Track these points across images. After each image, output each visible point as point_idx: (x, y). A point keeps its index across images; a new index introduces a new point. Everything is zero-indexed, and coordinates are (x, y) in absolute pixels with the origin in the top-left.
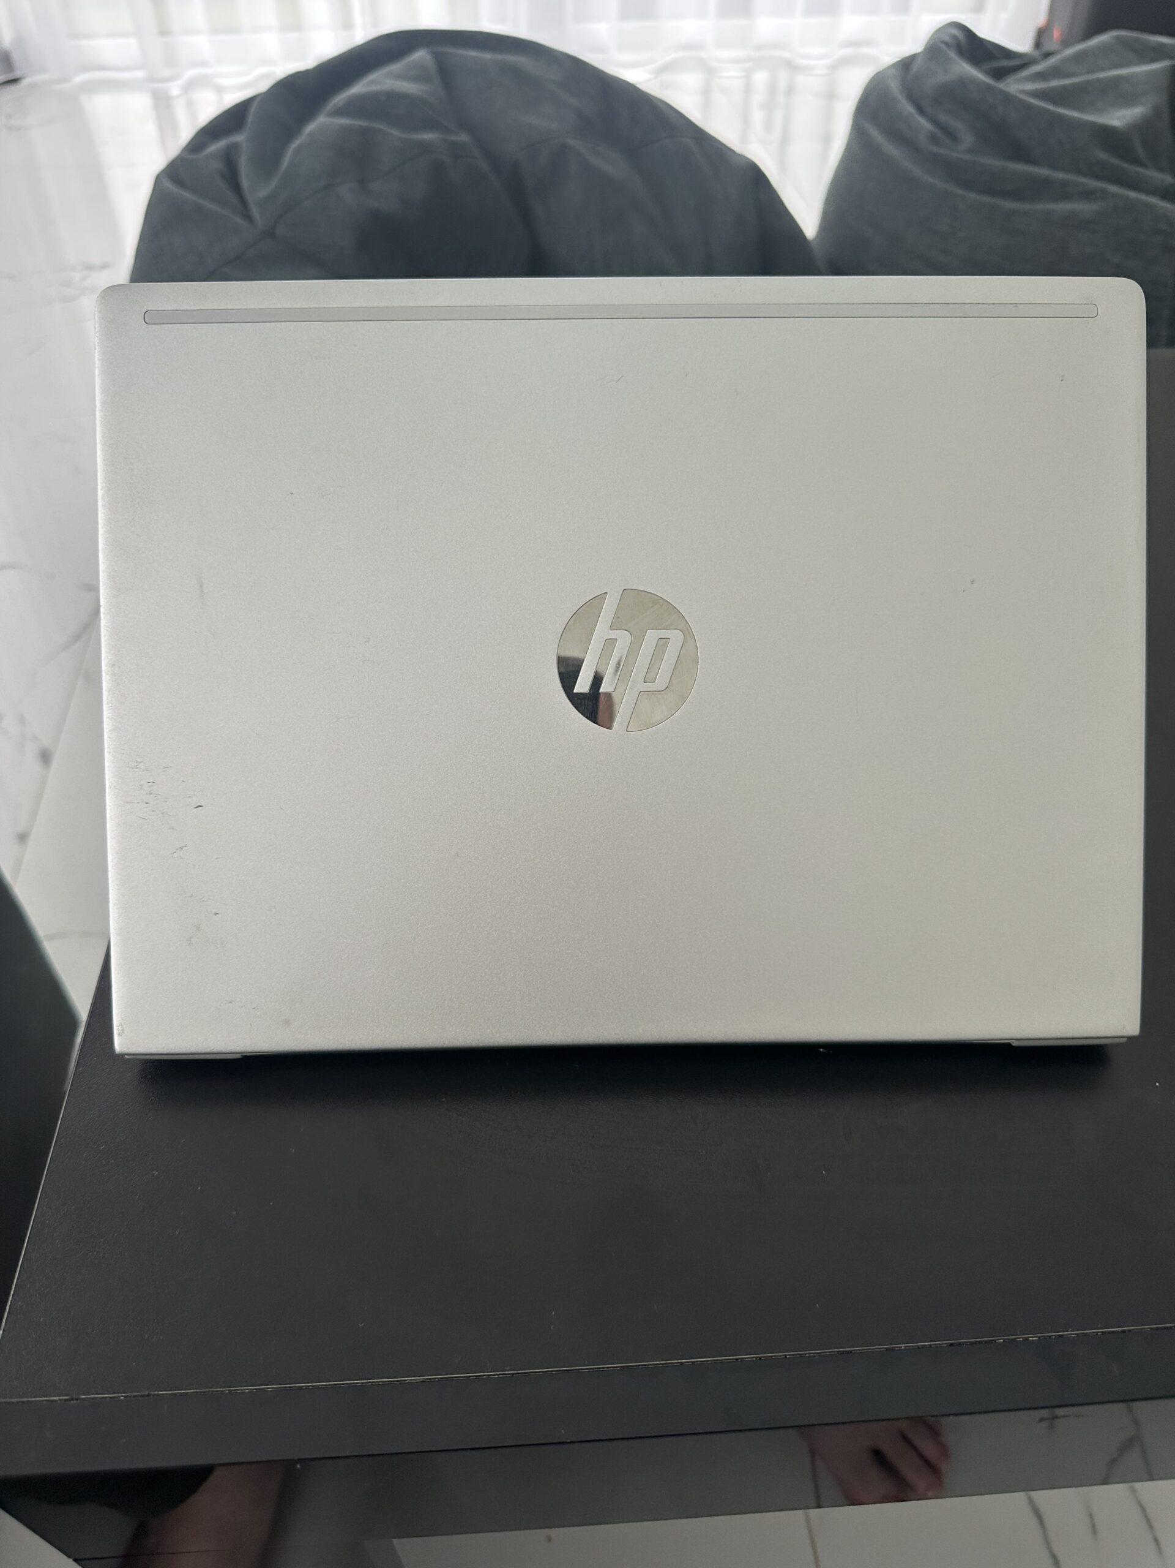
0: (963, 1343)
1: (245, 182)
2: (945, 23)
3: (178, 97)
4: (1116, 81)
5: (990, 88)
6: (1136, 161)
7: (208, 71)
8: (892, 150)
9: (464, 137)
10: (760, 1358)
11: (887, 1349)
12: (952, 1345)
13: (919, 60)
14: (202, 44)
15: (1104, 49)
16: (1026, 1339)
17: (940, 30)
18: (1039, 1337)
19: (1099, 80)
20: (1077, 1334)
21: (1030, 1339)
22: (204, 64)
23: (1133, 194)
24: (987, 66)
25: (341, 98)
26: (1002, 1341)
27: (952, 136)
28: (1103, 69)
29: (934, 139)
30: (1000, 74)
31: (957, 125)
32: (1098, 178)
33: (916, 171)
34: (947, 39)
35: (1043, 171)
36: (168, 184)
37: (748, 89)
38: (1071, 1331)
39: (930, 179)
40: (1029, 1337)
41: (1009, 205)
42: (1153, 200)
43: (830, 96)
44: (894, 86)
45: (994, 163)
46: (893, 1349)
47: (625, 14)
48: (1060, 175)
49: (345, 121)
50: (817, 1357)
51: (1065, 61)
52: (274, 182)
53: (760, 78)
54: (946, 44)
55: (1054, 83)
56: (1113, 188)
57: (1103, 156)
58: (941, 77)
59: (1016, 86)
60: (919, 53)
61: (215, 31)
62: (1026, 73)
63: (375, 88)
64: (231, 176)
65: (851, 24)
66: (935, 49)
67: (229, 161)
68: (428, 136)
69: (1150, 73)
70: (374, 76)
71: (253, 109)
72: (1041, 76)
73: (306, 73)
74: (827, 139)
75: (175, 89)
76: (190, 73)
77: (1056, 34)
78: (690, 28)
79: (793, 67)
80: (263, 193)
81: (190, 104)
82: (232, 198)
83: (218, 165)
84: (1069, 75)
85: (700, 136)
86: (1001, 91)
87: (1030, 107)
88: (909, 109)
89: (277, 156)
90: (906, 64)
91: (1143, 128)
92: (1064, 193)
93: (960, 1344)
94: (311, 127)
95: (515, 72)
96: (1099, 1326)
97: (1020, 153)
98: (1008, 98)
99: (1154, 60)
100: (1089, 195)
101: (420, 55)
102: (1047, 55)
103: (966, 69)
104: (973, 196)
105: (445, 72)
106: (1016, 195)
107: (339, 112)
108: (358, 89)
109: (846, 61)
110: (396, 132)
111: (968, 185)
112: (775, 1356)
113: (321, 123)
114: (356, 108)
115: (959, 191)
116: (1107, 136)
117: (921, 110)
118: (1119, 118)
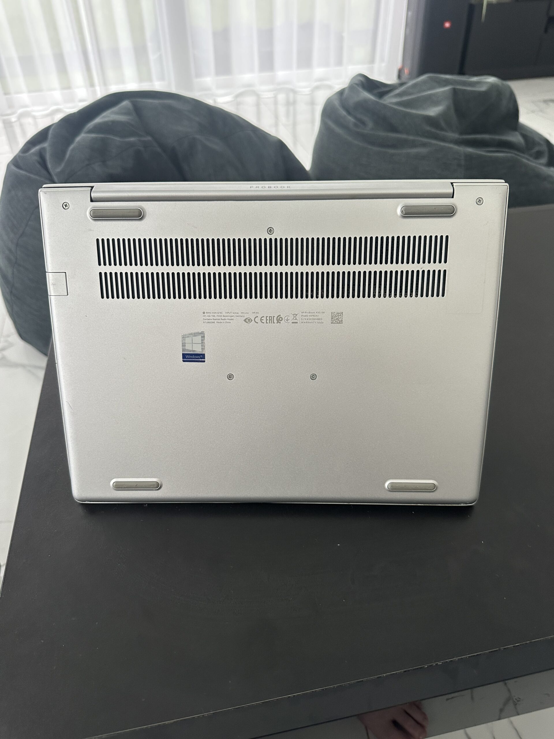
0: (410, 670)
1: (49, 166)
2: (356, 75)
3: (15, 122)
4: (430, 97)
5: (377, 102)
6: (442, 129)
7: (28, 109)
8: (338, 130)
9: (149, 138)
10: (323, 689)
11: (378, 677)
12: (405, 671)
13: (346, 92)
14: (25, 97)
15: (424, 82)
16: (437, 664)
17: (354, 78)
18: (442, 662)
19: (423, 96)
20: (458, 659)
21: (439, 664)
22: (26, 106)
23: (442, 144)
24: (376, 91)
25: (91, 125)
26: (427, 666)
27: (363, 123)
28: (425, 91)
29: (355, 125)
30: (381, 95)
31: (365, 119)
32: (427, 137)
33: (350, 139)
34: (357, 82)
35: (404, 136)
36: (13, 168)
37: (276, 103)
38: (456, 658)
39: (356, 142)
40: (438, 663)
41: (391, 151)
42: (451, 145)
43: (312, 103)
44: (337, 103)
45: (382, 134)
46: (380, 677)
47: (218, 72)
48: (411, 138)
49: (93, 135)
50: (348, 685)
51: (408, 88)
52: (63, 165)
53: (281, 97)
54: (356, 84)
55: (405, 98)
56: (434, 142)
57: (428, 128)
58: (356, 99)
59: (389, 100)
60: (347, 87)
61: (30, 91)
62: (392, 94)
63: (106, 119)
64: (43, 163)
65: (319, 71)
66: (352, 87)
67: (41, 155)
68: (132, 139)
69: (444, 92)
70: (104, 114)
71: (51, 132)
72: (400, 95)
73: (74, 113)
74: (313, 122)
75: (13, 119)
76: (20, 111)
77: (406, 71)
78: (247, 77)
79: (294, 92)
80: (59, 170)
81: (21, 125)
82: (44, 172)
83: (36, 158)
84: (410, 94)
85: (255, 130)
86: (382, 104)
87: (395, 110)
88: (344, 113)
89: (64, 152)
90: (341, 93)
91: (444, 115)
92: (414, 144)
93: (409, 671)
94: (78, 139)
95: (170, 108)
96: (467, 653)
97: (393, 129)
98: (385, 106)
99: (445, 86)
100: (424, 145)
101: (126, 103)
102: (402, 84)
103: (366, 95)
104: (376, 149)
105: (137, 110)
106: (393, 146)
107: (90, 131)
108: (98, 120)
109: (317, 88)
110: (117, 139)
111: (373, 143)
112: (329, 687)
113: (82, 137)
114: (98, 129)
115: (370, 147)
116: (428, 120)
117: (349, 113)
118: (433, 111)
